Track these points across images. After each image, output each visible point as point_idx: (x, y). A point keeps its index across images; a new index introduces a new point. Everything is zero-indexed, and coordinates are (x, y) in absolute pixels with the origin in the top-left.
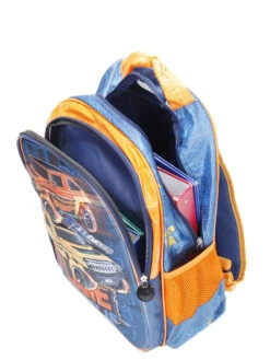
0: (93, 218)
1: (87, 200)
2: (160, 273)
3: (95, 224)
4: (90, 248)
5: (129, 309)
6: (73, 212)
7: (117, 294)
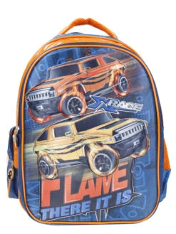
1: (122, 66)
3: (129, 85)
5: (143, 174)
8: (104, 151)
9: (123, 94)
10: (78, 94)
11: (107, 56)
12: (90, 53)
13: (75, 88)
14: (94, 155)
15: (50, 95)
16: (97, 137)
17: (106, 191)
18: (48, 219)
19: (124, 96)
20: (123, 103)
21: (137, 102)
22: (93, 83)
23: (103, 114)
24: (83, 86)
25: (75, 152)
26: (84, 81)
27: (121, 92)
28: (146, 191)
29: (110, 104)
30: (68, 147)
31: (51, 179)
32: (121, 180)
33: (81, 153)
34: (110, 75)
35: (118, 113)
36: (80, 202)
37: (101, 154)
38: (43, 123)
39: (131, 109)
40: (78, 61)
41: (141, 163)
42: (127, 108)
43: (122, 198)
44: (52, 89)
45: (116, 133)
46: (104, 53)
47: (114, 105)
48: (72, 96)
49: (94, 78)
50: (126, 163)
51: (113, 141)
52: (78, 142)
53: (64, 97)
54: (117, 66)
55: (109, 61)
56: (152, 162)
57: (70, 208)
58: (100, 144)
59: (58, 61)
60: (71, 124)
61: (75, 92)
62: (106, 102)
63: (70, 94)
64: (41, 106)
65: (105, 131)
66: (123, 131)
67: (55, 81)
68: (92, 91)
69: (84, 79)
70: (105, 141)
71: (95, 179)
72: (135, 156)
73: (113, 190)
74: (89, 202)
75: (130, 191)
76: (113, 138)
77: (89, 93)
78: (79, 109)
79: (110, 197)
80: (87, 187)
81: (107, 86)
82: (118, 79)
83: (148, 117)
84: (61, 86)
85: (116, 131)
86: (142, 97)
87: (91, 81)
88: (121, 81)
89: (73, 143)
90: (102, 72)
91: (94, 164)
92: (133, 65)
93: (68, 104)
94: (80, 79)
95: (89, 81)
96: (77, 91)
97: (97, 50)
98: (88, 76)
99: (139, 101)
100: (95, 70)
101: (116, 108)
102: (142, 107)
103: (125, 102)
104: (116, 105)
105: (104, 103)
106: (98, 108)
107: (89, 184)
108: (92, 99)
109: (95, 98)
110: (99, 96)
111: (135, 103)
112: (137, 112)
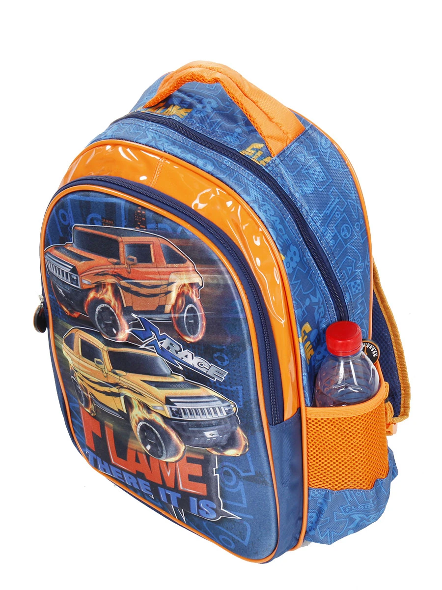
0: (200, 313)
1: (197, 279)
2: (299, 410)
3: (202, 324)
4: (180, 379)
5: (241, 487)
6: (160, 310)
7: (222, 459)
8: (152, 422)
9: (189, 339)
10: (113, 302)
11: (173, 245)
12: (145, 224)
13: (110, 288)
15: (73, 280)
16: (141, 394)
17: (170, 484)
19: (192, 344)
20: (188, 353)
21: (216, 363)
22: (137, 294)
24: (121, 290)
25: (112, 397)
26: (123, 283)
27: (185, 333)
28: (250, 517)
29: (165, 344)
32: (193, 479)
33: (120, 404)
34: (169, 292)
35: (181, 368)
36: (133, 475)
37: (148, 425)
38: (70, 318)
39: (204, 370)
41: (233, 466)
42: (196, 366)
43: (200, 508)
44: (75, 270)
45: (172, 403)
46: (168, 235)
47: (172, 351)
48: (103, 301)
49: (140, 285)
50: (202, 457)
51: (168, 414)
52: (113, 385)
53: (91, 295)
54: (186, 277)
55: (173, 258)
56: (258, 474)
58: (147, 408)
59: (90, 216)
61: (109, 296)
62: (159, 339)
63: (99, 296)
64: (61, 291)
65: (155, 390)
66: (184, 406)
69: (124, 279)
70: (154, 407)
71: (147, 456)
72: (215, 453)
73: (181, 488)
74: (147, 483)
75: (213, 505)
76: (167, 408)
77: (131, 309)
78: (114, 331)
79: (177, 494)
80: (137, 461)
82: (182, 306)
83: (239, 397)
84: (87, 273)
85: (172, 400)
86: (226, 357)
87: (134, 288)
88: (186, 310)
89: (106, 382)
90: (156, 279)
91: (138, 434)
92: (218, 286)
93: (97, 313)
94: (117, 275)
95: (132, 286)
96: (111, 296)
97: (157, 223)
98: (130, 276)
99: (219, 363)
100: (144, 270)
101: (175, 357)
102: (225, 375)
103: (193, 355)
104: (177, 352)
105: (156, 338)
106: (147, 342)
107: (139, 457)
108: (139, 319)
109: (142, 320)
110: (149, 321)
111: (212, 364)
112: (215, 380)
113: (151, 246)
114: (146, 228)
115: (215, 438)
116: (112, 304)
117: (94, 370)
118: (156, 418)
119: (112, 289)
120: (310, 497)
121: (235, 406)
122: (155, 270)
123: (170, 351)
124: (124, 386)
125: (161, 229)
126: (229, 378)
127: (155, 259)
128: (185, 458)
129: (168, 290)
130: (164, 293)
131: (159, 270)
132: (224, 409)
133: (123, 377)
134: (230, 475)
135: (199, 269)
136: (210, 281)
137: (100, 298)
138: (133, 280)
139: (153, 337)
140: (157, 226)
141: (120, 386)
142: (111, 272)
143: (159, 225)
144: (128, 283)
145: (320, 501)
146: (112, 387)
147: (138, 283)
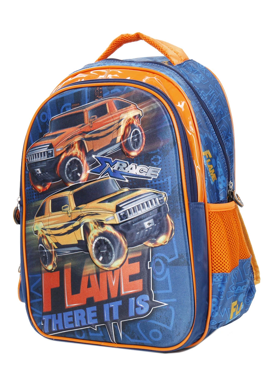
0: (142, 132)
1: (138, 112)
3: (143, 140)
5: (168, 273)
8: (104, 234)
9: (134, 154)
10: (79, 153)
11: (121, 99)
12: (101, 95)
13: (76, 145)
14: (93, 238)
15: (49, 154)
16: (97, 214)
17: (114, 295)
18: (51, 332)
19: (135, 157)
20: (133, 165)
21: (153, 165)
22: (97, 138)
23: (107, 181)
24: (85, 142)
25: (73, 233)
26: (87, 136)
27: (131, 150)
28: (174, 300)
29: (116, 167)
30: (65, 226)
31: (50, 271)
32: (132, 278)
33: (80, 235)
34: (120, 127)
35: (127, 181)
36: (83, 307)
37: (102, 238)
38: (43, 193)
39: (144, 174)
40: (84, 108)
41: (163, 255)
42: (139, 174)
43: (136, 306)
44: (51, 146)
45: (121, 209)
46: (118, 95)
47: (121, 170)
48: (71, 156)
49: (99, 132)
50: (139, 254)
51: (117, 221)
52: (76, 220)
53: (63, 157)
54: (131, 113)
55: (122, 106)
56: (181, 256)
57: (73, 316)
58: (101, 224)
59: (63, 107)
60: (69, 195)
61: (76, 151)
62: (112, 165)
63: (69, 154)
64: (38, 170)
65: (108, 205)
66: (130, 207)
67: (56, 136)
68: (95, 150)
69: (87, 133)
70: (107, 220)
71: (98, 274)
72: (150, 245)
73: (123, 293)
74: (95, 308)
75: (147, 298)
76: (116, 215)
77: (92, 152)
78: (79, 174)
79: (120, 303)
80: (89, 285)
81: (114, 142)
82: (129, 132)
83: (168, 186)
84: (60, 143)
85: (120, 206)
86: (160, 158)
87: (95, 135)
88: (132, 134)
89: (70, 221)
90: (111, 122)
91: (93, 251)
92: (153, 111)
93: (66, 167)
94: (82, 133)
95: (93, 135)
96: (77, 149)
97: (110, 91)
98: (92, 129)
99: (155, 163)
100: (102, 120)
101: (123, 173)
102: (159, 172)
103: (136, 165)
104: (124, 169)
105: (109, 166)
106: (102, 173)
107: (91, 279)
108: (97, 160)
109: (99, 159)
110: (104, 157)
111: (149, 167)
112: (152, 179)
113: (107, 104)
114: (103, 97)
115: (151, 228)
116: (78, 155)
117: (60, 217)
118: (108, 228)
119: (78, 145)
120: (213, 282)
121: (165, 195)
122: (110, 116)
123: (119, 170)
124: (84, 215)
125: (113, 93)
126: (162, 173)
127: (110, 110)
128: (127, 260)
129: (119, 125)
130: (116, 129)
131: (113, 115)
132: (158, 199)
133: (83, 208)
134: (160, 265)
135: (139, 106)
136: (147, 110)
137: (69, 155)
138: (94, 130)
139: (107, 166)
140: (110, 92)
141: (81, 217)
142: (78, 133)
143: (112, 91)
144: (90, 134)
145: (219, 286)
146: (73, 223)
147: (98, 130)
